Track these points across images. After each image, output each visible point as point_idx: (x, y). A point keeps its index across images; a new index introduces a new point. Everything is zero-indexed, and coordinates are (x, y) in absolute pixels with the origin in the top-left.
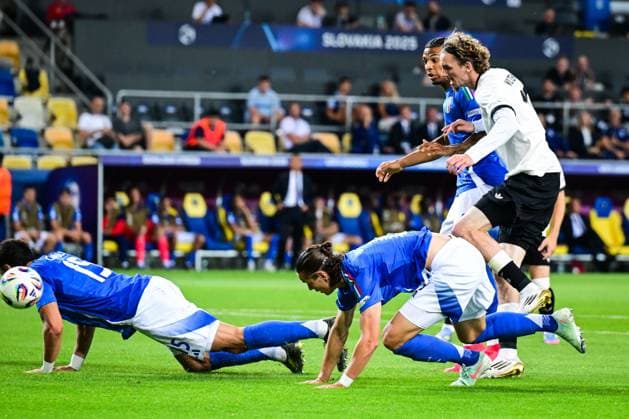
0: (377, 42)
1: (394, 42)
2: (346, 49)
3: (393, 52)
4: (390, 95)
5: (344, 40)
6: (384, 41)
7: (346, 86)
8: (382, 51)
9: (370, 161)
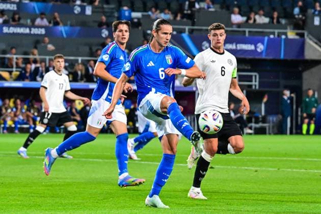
0: (27, 31)
1: (35, 31)
2: (14, 34)
3: (35, 35)
4: (35, 55)
5: (12, 30)
6: (30, 30)
7: (14, 51)
8: (30, 35)
9: (23, 84)
